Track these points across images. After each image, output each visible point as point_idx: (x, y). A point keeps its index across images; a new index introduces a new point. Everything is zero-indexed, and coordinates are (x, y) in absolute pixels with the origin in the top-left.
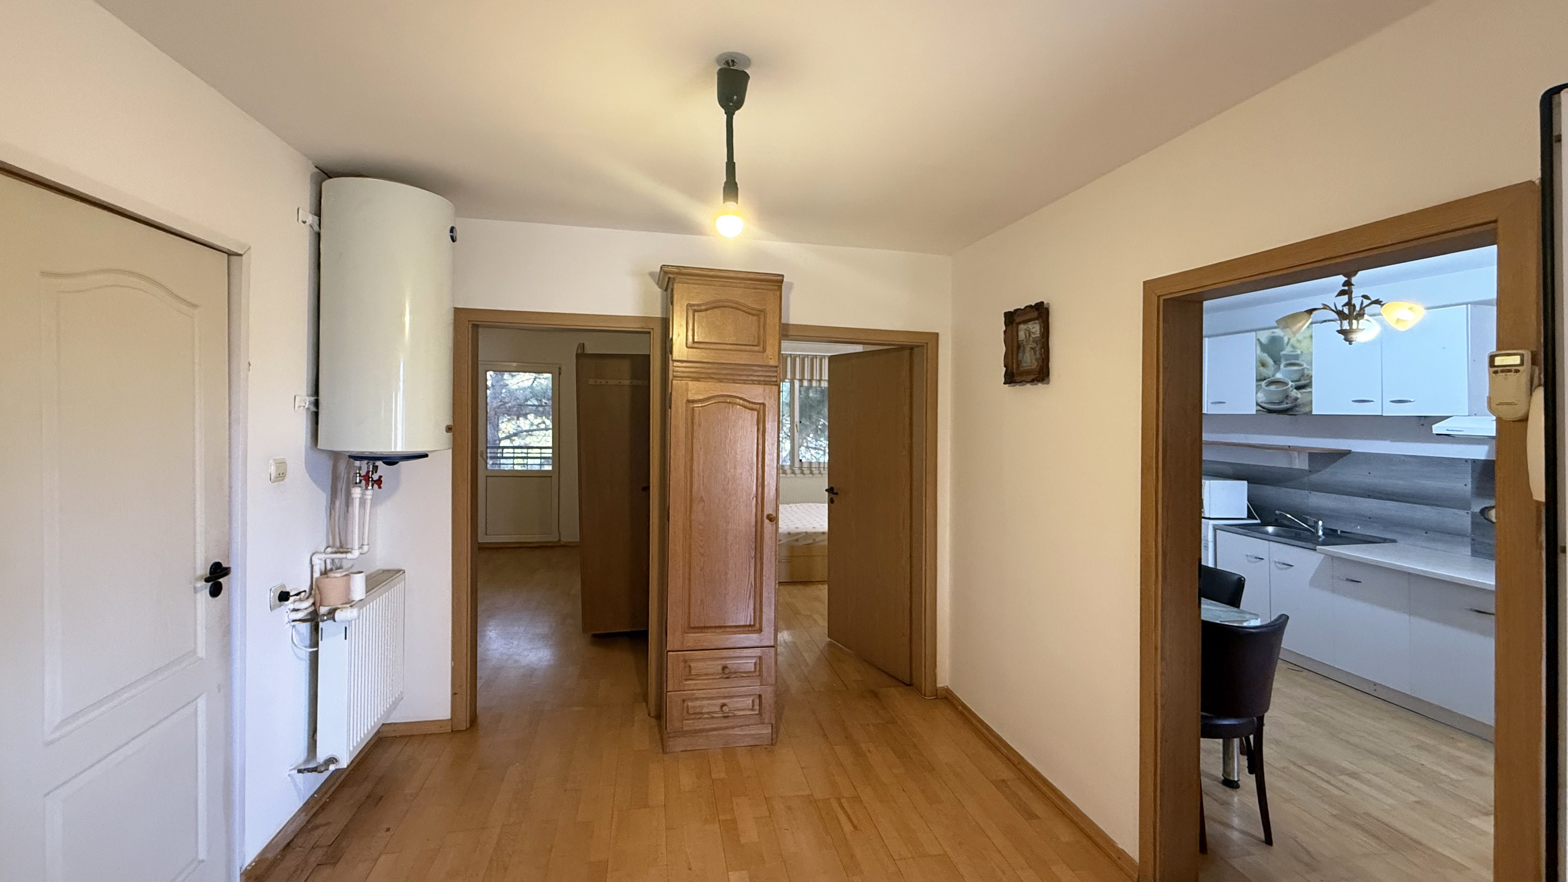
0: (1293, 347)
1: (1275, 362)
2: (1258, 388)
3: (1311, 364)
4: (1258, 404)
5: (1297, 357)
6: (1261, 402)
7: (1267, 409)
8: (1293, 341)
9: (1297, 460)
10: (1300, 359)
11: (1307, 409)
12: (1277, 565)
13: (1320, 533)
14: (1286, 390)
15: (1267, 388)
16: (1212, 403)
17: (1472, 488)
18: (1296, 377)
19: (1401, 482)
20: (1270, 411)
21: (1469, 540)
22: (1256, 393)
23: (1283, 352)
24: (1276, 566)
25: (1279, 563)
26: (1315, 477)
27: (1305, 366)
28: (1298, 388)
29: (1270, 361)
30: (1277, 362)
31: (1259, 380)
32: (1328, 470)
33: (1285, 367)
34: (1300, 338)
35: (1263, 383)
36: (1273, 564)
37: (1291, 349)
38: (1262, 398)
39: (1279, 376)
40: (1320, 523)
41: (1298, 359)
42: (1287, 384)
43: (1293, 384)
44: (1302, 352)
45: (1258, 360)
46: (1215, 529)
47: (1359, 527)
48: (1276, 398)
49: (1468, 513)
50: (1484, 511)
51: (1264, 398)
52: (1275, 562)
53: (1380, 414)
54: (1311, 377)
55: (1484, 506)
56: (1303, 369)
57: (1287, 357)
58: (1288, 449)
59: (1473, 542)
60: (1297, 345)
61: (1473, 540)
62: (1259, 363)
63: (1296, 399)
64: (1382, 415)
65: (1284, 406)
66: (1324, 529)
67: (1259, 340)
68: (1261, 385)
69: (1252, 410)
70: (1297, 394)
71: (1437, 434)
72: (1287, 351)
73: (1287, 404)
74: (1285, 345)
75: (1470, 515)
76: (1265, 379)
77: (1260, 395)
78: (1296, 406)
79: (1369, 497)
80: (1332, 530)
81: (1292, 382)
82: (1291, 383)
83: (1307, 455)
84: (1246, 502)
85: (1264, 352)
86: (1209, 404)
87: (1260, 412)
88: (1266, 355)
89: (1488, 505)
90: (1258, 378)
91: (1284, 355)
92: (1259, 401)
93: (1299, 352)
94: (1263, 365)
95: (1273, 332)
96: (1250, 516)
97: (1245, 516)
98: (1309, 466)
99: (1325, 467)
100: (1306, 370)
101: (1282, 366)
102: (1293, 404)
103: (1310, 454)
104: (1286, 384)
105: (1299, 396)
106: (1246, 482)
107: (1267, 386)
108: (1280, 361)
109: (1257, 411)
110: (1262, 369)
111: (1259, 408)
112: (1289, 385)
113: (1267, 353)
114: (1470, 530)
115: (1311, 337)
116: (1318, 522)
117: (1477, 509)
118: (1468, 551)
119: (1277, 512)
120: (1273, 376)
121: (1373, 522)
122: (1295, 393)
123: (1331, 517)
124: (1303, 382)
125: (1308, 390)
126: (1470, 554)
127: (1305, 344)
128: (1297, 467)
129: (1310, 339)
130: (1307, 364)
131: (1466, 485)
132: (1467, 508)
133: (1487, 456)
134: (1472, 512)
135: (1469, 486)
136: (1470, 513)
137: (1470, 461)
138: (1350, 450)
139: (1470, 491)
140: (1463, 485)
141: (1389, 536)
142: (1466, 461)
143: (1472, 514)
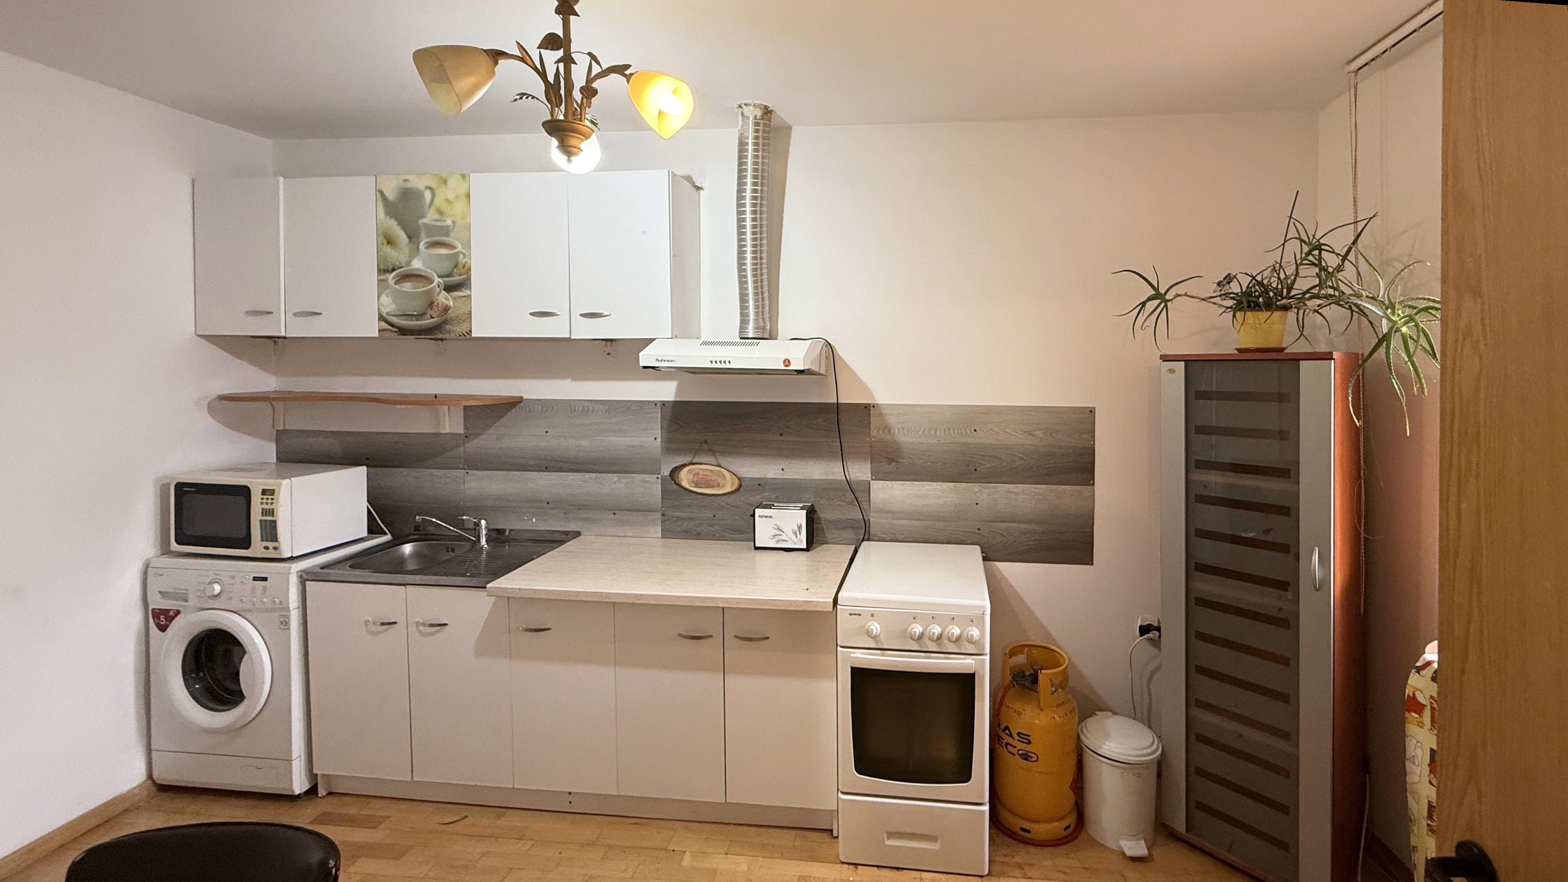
0: (440, 212)
1: (410, 237)
2: (382, 285)
3: (468, 244)
4: (381, 318)
5: (446, 231)
6: (387, 314)
7: (398, 328)
8: (439, 201)
9: (447, 418)
10: (452, 234)
11: (464, 328)
12: (421, 628)
13: (483, 541)
14: (430, 292)
15: (397, 287)
16: (295, 314)
17: (662, 442)
18: (445, 267)
19: (585, 443)
20: (403, 331)
21: (659, 515)
22: (379, 296)
23: (424, 221)
24: (420, 632)
25: (424, 625)
26: (474, 446)
27: (460, 248)
28: (449, 288)
29: (402, 236)
30: (413, 237)
31: (383, 270)
32: (492, 431)
33: (426, 248)
34: (451, 197)
35: (391, 277)
36: (413, 629)
37: (437, 216)
38: (389, 305)
39: (417, 264)
40: (483, 522)
41: (447, 235)
42: (432, 282)
43: (440, 280)
44: (454, 222)
45: (380, 232)
46: (305, 578)
47: (534, 520)
48: (415, 306)
49: (658, 478)
50: (675, 472)
51: (394, 306)
52: (418, 624)
53: (568, 336)
54: (469, 269)
55: (674, 466)
56: (457, 254)
57: (431, 230)
58: (435, 401)
59: (663, 517)
60: (445, 208)
61: (663, 515)
62: (382, 238)
63: (446, 309)
64: (569, 340)
65: (426, 322)
66: (489, 530)
67: (381, 192)
68: (385, 280)
69: (372, 329)
70: (446, 299)
71: (644, 367)
72: (430, 217)
73: (432, 317)
74: (427, 206)
75: (660, 481)
76: (394, 270)
77: (386, 300)
78: (445, 322)
79: (547, 469)
80: (498, 530)
81: (439, 277)
82: (437, 280)
83: (463, 408)
84: (366, 504)
85: (391, 217)
86: (290, 316)
87: (386, 334)
88: (393, 223)
89: (677, 465)
90: (382, 267)
91: (425, 225)
92: (384, 311)
93: (449, 222)
94: (390, 241)
95: (406, 180)
96: (373, 529)
97: (365, 533)
98: (466, 428)
99: (488, 427)
100: (461, 256)
101: (422, 246)
102: (443, 318)
103: (466, 408)
104: (428, 280)
105: (451, 303)
106: (365, 468)
107: (397, 283)
108: (418, 237)
109: (380, 331)
110: (388, 249)
111: (384, 325)
112: (435, 283)
113: (396, 220)
114: (660, 505)
115: (468, 196)
116: (480, 522)
117: (666, 472)
118: (657, 531)
119: (417, 517)
120: (408, 263)
121: (551, 509)
122: (444, 298)
123: (495, 509)
124: (456, 279)
125: (467, 292)
126: (660, 535)
127: (458, 209)
128: (447, 431)
129: (465, 200)
130: (462, 244)
131: (655, 439)
132: (657, 471)
133: (676, 396)
134: (662, 476)
135: (659, 440)
136: (660, 478)
137: (659, 405)
138: (522, 397)
139: (660, 447)
140: (653, 439)
141: (572, 527)
142: (656, 405)
143: (662, 479)
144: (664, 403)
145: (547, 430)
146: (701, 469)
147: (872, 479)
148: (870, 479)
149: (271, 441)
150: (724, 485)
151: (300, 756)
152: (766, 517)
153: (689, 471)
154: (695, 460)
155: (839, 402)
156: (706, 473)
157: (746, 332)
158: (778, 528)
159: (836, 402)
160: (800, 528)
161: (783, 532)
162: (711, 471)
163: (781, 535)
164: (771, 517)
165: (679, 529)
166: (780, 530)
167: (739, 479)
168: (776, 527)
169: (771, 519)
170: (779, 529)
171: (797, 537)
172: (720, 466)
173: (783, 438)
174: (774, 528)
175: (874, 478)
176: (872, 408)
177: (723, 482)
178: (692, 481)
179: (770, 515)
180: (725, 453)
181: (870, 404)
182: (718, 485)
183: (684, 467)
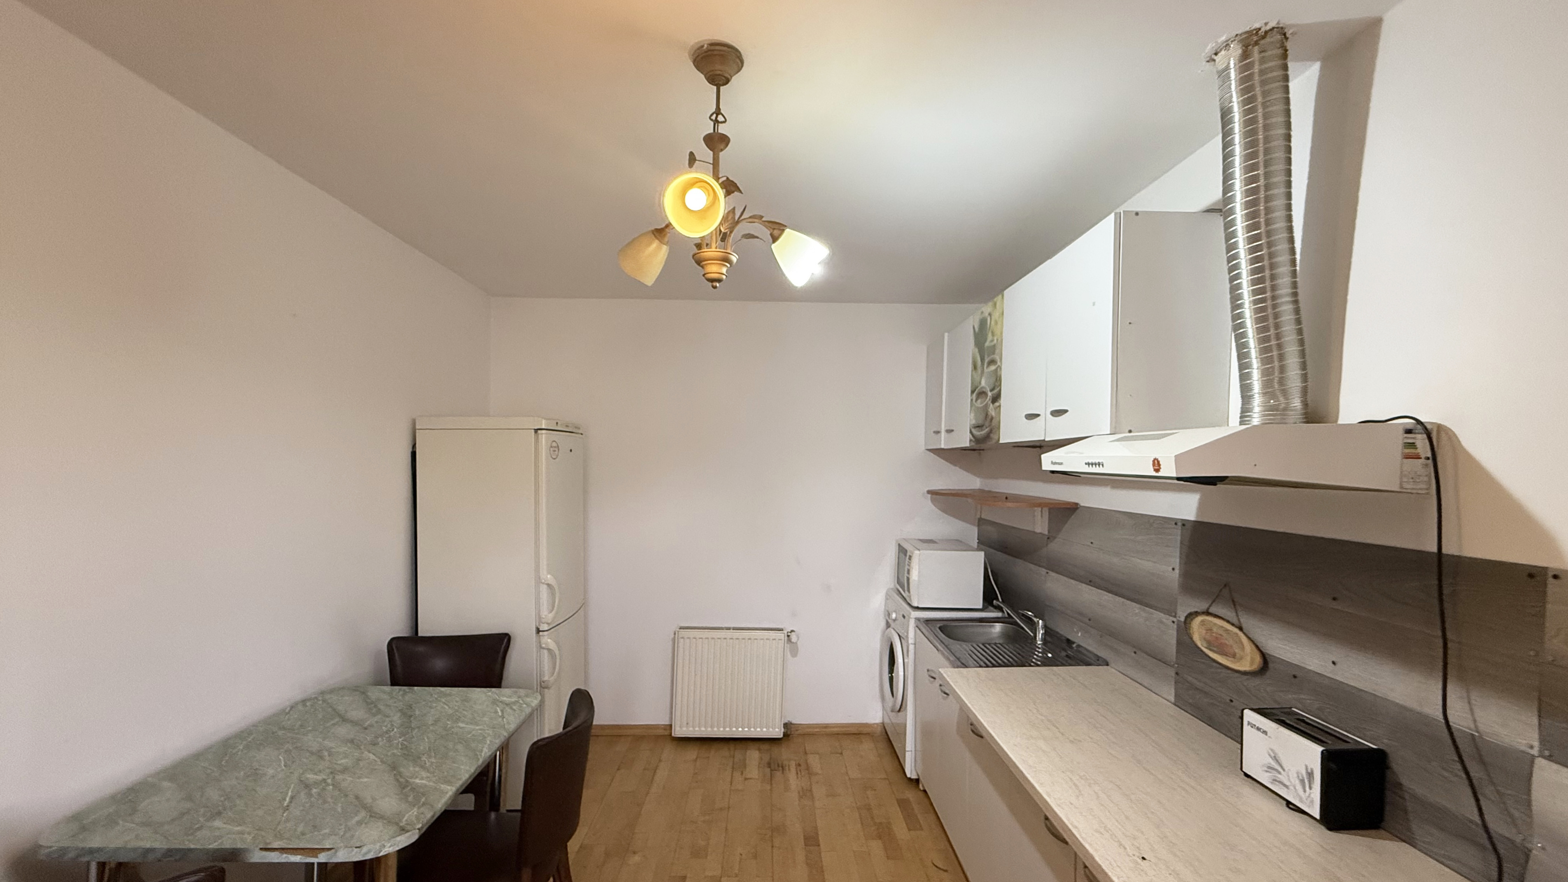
0: (993, 333)
5: (994, 349)
6: (972, 427)
7: (975, 438)
8: (993, 324)
9: (1040, 519)
11: (997, 435)
12: (941, 691)
13: (1039, 640)
14: (986, 406)
15: (976, 404)
16: (946, 432)
17: (1180, 576)
18: (992, 382)
19: (1115, 560)
20: (977, 440)
21: (1173, 672)
23: (986, 344)
26: (1053, 547)
27: (999, 363)
28: (993, 400)
29: (979, 360)
32: (1061, 534)
33: (987, 367)
34: (997, 317)
35: (974, 396)
37: (992, 337)
39: (983, 382)
40: (1040, 622)
41: (995, 353)
42: (987, 395)
43: (991, 394)
47: (1080, 635)
48: (980, 420)
49: (1173, 622)
50: (1188, 620)
51: (974, 421)
52: (940, 686)
55: (1189, 610)
56: (997, 369)
57: (988, 351)
59: (1177, 676)
60: (995, 329)
61: (1177, 674)
63: (992, 419)
65: (984, 431)
67: (974, 326)
68: (973, 400)
70: (992, 410)
72: (989, 341)
73: (986, 427)
74: (988, 330)
75: (1175, 626)
76: (975, 390)
77: (972, 415)
78: (991, 431)
79: (1090, 583)
80: (1053, 632)
81: (990, 390)
82: (989, 394)
83: (1048, 510)
88: (976, 351)
89: (1192, 610)
91: (986, 347)
93: (995, 341)
94: (975, 367)
95: (982, 312)
96: (985, 603)
97: (980, 605)
98: (1049, 530)
99: (1061, 529)
102: (990, 428)
103: (1050, 511)
105: (994, 413)
106: (981, 551)
107: (976, 400)
108: (984, 359)
109: (971, 442)
110: (974, 374)
111: (971, 436)
112: (989, 397)
113: (978, 346)
114: (1174, 658)
117: (1181, 617)
118: (1170, 694)
120: (980, 383)
123: (1059, 613)
124: (996, 391)
126: (1173, 701)
127: (999, 327)
128: (1038, 531)
130: (1000, 359)
131: (1173, 569)
132: (1172, 613)
133: (1198, 515)
134: (1178, 620)
135: (1177, 571)
136: (1176, 623)
137: (1180, 524)
138: (1077, 504)
139: (1177, 579)
140: (1170, 569)
141: (1103, 653)
142: (1176, 524)
143: (1178, 625)
144: (1184, 523)
145: (1092, 541)
146: (1215, 624)
147: (1541, 756)
148: (1535, 752)
149: (974, 525)
150: (1241, 658)
151: (911, 751)
152: (1258, 729)
153: (1202, 621)
154: (1213, 610)
155: (1444, 551)
156: (1221, 632)
157: (1249, 416)
158: (1275, 757)
159: (1435, 549)
160: (1310, 775)
161: (1284, 770)
162: (1227, 630)
163: (1280, 773)
164: (1265, 732)
165: (1191, 701)
166: (1277, 761)
167: (1264, 655)
168: (1273, 755)
169: (1264, 735)
170: (1276, 759)
171: (1305, 791)
172: (1241, 629)
173: (1335, 605)
174: (1270, 755)
175: (1547, 753)
176: (1551, 580)
177: (1242, 653)
178: (1205, 639)
179: (1265, 729)
180: (1251, 610)
181: (1545, 569)
182: (1234, 656)
183: (1197, 616)
